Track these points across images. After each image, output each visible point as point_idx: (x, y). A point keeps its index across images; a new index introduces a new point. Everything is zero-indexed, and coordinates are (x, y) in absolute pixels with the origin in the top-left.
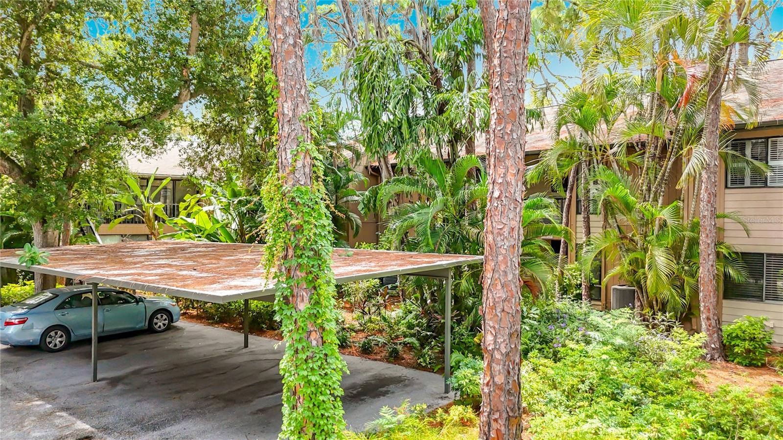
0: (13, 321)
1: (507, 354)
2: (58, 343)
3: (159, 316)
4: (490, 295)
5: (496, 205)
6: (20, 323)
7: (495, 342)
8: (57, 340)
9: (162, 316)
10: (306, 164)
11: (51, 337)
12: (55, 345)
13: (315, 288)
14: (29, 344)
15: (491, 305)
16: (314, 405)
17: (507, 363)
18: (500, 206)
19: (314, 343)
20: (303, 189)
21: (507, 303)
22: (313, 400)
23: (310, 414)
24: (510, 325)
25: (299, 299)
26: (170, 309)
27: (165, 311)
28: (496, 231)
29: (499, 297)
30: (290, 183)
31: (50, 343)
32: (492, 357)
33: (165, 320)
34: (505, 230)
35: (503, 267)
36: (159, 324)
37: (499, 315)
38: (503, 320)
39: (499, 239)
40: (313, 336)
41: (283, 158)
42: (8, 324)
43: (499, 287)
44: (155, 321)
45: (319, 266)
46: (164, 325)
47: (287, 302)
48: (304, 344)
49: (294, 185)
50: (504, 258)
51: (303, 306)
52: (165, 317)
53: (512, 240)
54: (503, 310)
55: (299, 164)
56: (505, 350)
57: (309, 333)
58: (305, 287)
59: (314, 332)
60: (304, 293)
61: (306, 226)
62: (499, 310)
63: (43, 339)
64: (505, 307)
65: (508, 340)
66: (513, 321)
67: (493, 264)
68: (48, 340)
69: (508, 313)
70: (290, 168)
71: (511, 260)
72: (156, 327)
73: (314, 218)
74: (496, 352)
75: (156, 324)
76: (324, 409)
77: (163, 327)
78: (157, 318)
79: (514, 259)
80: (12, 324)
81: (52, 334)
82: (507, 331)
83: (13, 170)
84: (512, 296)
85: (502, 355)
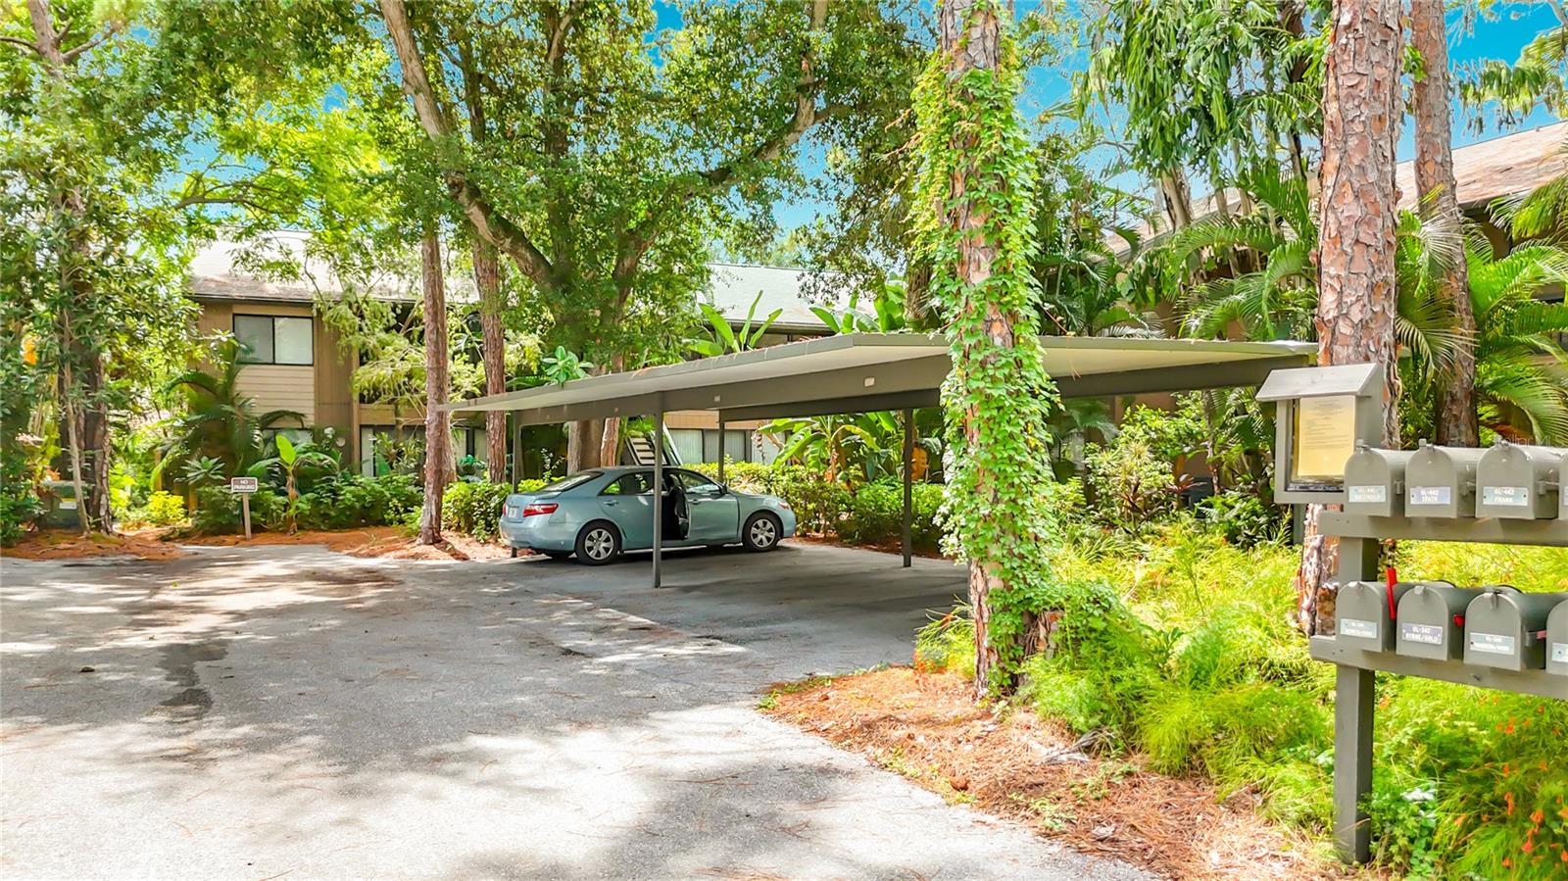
0: (536, 508)
1: (1364, 325)
2: (602, 551)
3: (760, 523)
4: (1331, 218)
5: (1344, 41)
6: (547, 511)
7: (1340, 304)
8: (601, 546)
9: (765, 524)
10: (988, 33)
11: (591, 539)
12: (598, 554)
13: (1000, 244)
14: (559, 548)
15: (1332, 235)
16: (996, 441)
17: (1363, 342)
18: (1352, 41)
19: (998, 341)
20: (982, 73)
21: (1365, 227)
22: (994, 433)
23: (990, 456)
24: (1370, 270)
25: (973, 267)
26: (780, 512)
27: (768, 514)
28: (1343, 93)
29: (1348, 217)
30: (960, 68)
31: (590, 549)
32: (1333, 334)
33: (770, 530)
34: (1362, 87)
35: (1357, 160)
36: (760, 537)
37: (1349, 250)
38: (1356, 259)
39: (1350, 105)
40: (997, 329)
41: (949, 26)
42: (529, 513)
43: (1350, 197)
44: (754, 530)
45: (1009, 206)
46: (769, 539)
47: (953, 274)
48: (981, 338)
49: (966, 70)
50: (1361, 141)
51: (980, 278)
52: (769, 525)
53: (1377, 104)
54: (1357, 241)
55: (976, 33)
56: (1360, 317)
57: (990, 323)
58: (983, 245)
59: (998, 323)
60: (982, 256)
61: (985, 135)
62: (1348, 241)
63: (580, 541)
64: (1362, 235)
65: (1366, 299)
66: (1379, 262)
67: (1338, 156)
68: (588, 543)
69: (1368, 246)
70: (960, 41)
71: (1375, 144)
72: (756, 541)
73: (1000, 120)
74: (1341, 323)
75: (755, 536)
76: (1015, 449)
77: (766, 544)
78: (757, 527)
79: (1381, 143)
80: (535, 513)
81: (594, 534)
82: (1365, 281)
83: (538, 266)
84: (1378, 214)
85: (1354, 326)
